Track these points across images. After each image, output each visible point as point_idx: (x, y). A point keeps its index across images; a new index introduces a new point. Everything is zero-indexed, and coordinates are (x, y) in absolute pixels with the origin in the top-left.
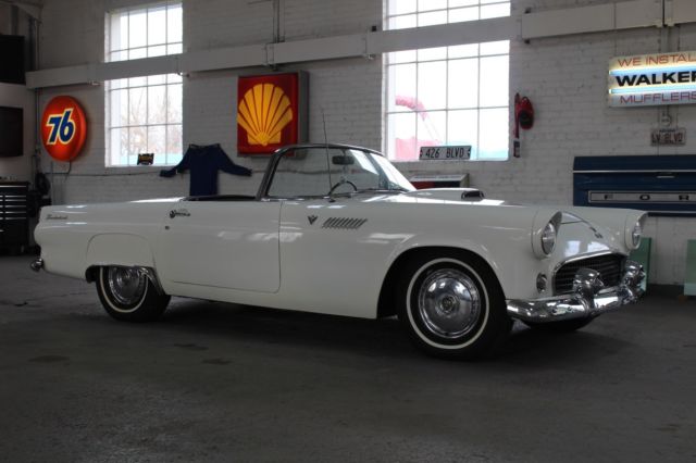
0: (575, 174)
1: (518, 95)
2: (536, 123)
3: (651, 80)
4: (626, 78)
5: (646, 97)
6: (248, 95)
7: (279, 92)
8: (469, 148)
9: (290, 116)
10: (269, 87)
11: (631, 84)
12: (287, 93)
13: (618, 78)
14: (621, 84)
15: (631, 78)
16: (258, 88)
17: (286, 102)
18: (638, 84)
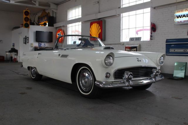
0: (166, 44)
1: (152, 23)
2: (157, 30)
3: (186, 16)
4: (179, 16)
5: (185, 21)
6: (92, 26)
7: (98, 25)
8: (141, 38)
9: (100, 31)
10: (96, 24)
11: (180, 17)
12: (100, 25)
13: (177, 16)
14: (178, 18)
15: (180, 16)
16: (94, 24)
17: (99, 27)
18: (182, 17)
